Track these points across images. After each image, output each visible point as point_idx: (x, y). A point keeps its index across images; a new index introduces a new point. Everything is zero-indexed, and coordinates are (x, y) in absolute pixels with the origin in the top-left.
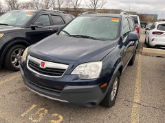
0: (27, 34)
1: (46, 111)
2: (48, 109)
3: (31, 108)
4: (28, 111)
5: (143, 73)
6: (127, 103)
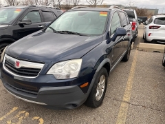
0: (14, 31)
1: (27, 114)
2: (29, 112)
3: (11, 111)
4: (8, 114)
5: (137, 70)
6: (115, 102)
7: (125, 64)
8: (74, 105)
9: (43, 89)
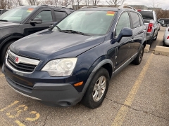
0: (25, 30)
1: (26, 107)
2: (28, 106)
3: (12, 104)
4: (9, 106)
5: (147, 74)
6: (115, 105)
7: (136, 67)
8: (68, 103)
9: (37, 85)
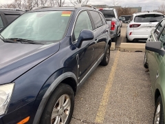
7: (104, 69)
